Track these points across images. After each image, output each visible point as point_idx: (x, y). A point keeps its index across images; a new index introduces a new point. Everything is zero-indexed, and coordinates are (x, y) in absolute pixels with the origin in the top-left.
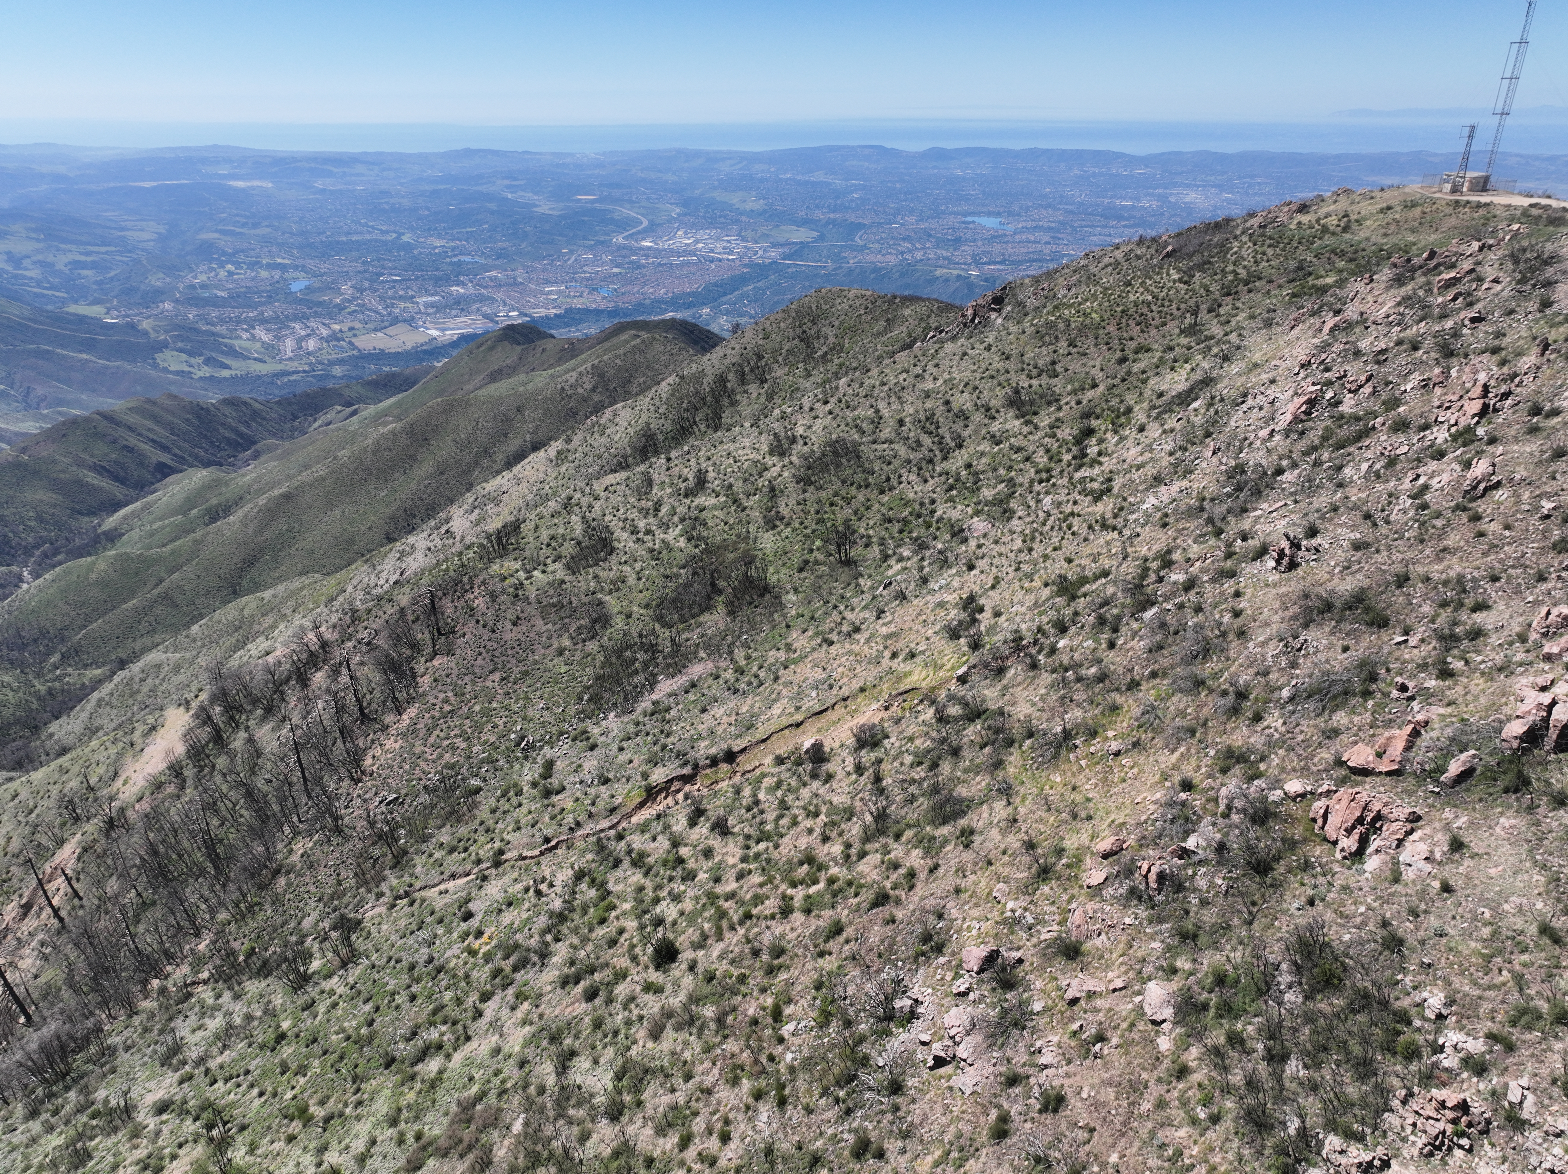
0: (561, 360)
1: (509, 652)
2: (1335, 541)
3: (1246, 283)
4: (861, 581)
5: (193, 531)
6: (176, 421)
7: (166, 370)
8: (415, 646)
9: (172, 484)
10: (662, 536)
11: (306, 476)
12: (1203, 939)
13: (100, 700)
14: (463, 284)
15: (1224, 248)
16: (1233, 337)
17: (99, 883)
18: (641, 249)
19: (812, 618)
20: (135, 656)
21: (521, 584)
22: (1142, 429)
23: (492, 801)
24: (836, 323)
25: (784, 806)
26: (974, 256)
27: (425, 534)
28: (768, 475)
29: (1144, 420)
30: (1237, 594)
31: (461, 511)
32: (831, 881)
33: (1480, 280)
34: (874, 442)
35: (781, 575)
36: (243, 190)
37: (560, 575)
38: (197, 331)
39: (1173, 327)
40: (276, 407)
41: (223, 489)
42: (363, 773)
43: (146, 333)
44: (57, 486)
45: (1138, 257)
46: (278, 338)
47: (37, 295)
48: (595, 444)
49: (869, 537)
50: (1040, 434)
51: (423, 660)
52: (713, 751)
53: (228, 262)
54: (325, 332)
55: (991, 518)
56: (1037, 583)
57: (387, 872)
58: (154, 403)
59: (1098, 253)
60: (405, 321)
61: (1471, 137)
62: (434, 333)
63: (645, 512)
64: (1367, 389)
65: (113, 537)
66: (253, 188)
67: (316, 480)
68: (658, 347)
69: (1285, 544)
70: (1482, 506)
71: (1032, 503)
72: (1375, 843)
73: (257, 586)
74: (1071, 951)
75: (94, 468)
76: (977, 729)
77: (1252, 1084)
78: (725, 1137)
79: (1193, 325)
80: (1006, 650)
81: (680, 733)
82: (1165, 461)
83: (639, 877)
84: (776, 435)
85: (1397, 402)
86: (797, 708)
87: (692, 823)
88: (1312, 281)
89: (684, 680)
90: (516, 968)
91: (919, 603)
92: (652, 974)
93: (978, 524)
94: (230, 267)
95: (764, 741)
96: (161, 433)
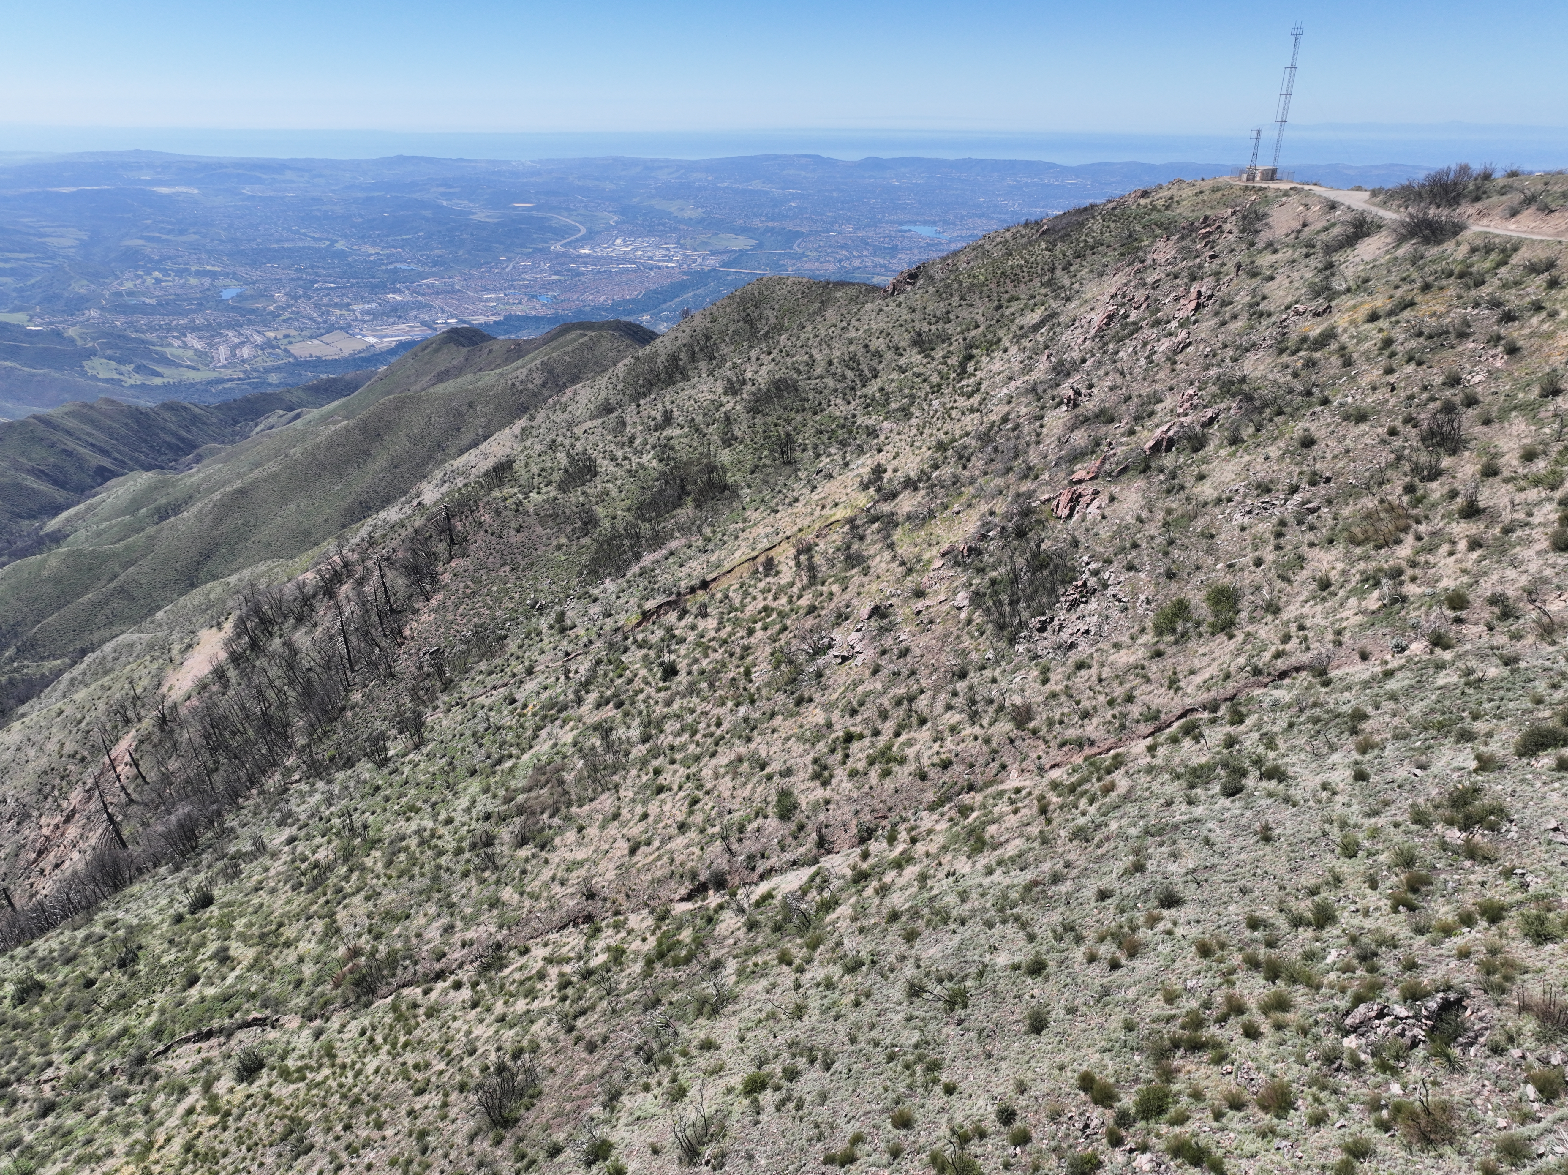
0: (507, 360)
1: (516, 551)
2: (1101, 389)
3: (1092, 248)
4: (800, 473)
5: (144, 529)
6: (114, 425)
7: (94, 378)
9: (114, 486)
10: (638, 460)
11: (257, 473)
12: (987, 568)
14: (399, 291)
15: (1081, 225)
16: (1076, 286)
17: (161, 763)
18: (580, 256)
19: (763, 500)
21: (520, 502)
22: (1006, 350)
23: (519, 642)
24: (777, 307)
25: (746, 594)
28: (723, 409)
29: (1008, 344)
30: (1042, 426)
31: (430, 486)
32: (780, 613)
33: (1222, 232)
34: (809, 378)
35: (737, 477)
36: (168, 196)
37: (552, 494)
38: (126, 338)
39: (1036, 282)
40: (216, 412)
41: (170, 490)
42: (405, 638)
43: (72, 341)
45: (1023, 236)
46: (211, 345)
49: (806, 444)
50: (935, 363)
51: (441, 563)
52: (692, 583)
53: (154, 269)
54: (259, 340)
55: (897, 421)
56: (924, 449)
57: (439, 694)
58: (92, 407)
59: (993, 235)
60: (341, 328)
61: (1258, 138)
62: (371, 340)
63: (621, 445)
64: (1144, 306)
65: (57, 538)
66: (179, 194)
67: (270, 475)
68: (605, 344)
69: (1071, 393)
70: (1179, 358)
71: (926, 407)
72: (1077, 508)
74: (920, 594)
75: (33, 472)
76: (876, 525)
77: (1001, 615)
78: (719, 724)
79: (1050, 280)
80: (899, 487)
81: (664, 579)
82: (1017, 367)
83: (644, 651)
84: (729, 380)
85: (1158, 310)
86: (753, 549)
87: (680, 618)
88: (1136, 244)
89: (664, 552)
90: (559, 712)
91: (843, 477)
92: (661, 684)
93: (886, 425)
94: (157, 274)
95: (729, 571)
96: (100, 437)
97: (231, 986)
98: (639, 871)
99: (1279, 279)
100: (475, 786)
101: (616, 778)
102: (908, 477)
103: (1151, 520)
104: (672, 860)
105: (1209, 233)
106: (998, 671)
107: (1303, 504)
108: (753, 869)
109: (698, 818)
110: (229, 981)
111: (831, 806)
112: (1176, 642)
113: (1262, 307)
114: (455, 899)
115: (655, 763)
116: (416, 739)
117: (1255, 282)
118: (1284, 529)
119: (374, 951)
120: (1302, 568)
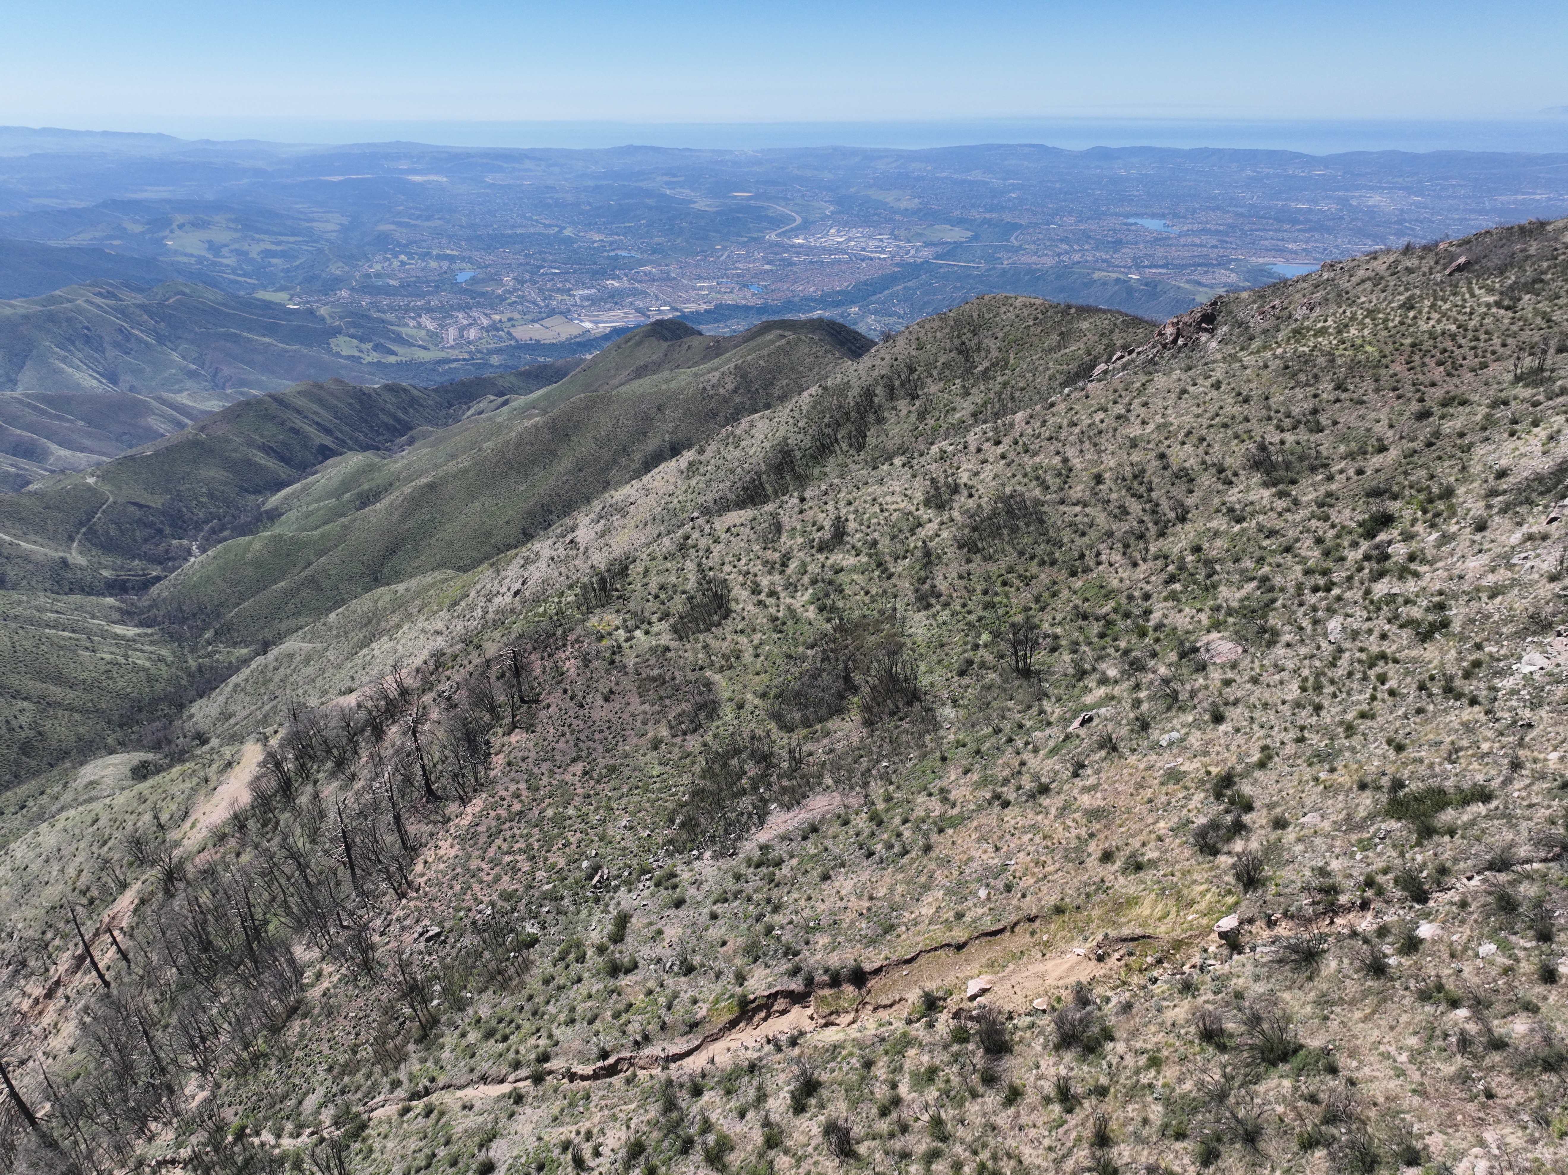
0: (706, 358)
1: (597, 736)
4: (1047, 705)
5: (344, 515)
6: (340, 405)
7: (338, 355)
8: (494, 712)
9: (332, 466)
10: (788, 600)
11: (451, 467)
13: (237, 685)
14: (618, 278)
18: (793, 246)
19: (978, 752)
20: (279, 638)
21: (619, 647)
22: (1480, 527)
23: (548, 965)
24: (1000, 335)
26: (1134, 259)
27: (550, 542)
28: (922, 533)
29: (1482, 512)
34: (1062, 502)
35: (936, 677)
36: (420, 184)
37: (666, 639)
38: (368, 318)
39: (1500, 372)
40: (433, 395)
41: (376, 475)
42: (409, 884)
43: (323, 319)
44: (229, 465)
46: (442, 326)
47: (231, 282)
48: (729, 457)
49: (1056, 637)
50: (1303, 513)
51: (500, 731)
53: (402, 253)
54: (485, 322)
55: (1241, 638)
56: (1343, 778)
57: (411, 1047)
58: (321, 387)
60: (561, 313)
62: (588, 325)
63: (770, 566)
65: (273, 516)
66: (430, 182)
67: (460, 471)
68: (803, 349)
71: (1306, 623)
73: (397, 576)
75: (263, 448)
81: (791, 911)
84: (934, 480)
89: (801, 817)
91: (1138, 762)
93: (1221, 644)
94: (403, 257)
95: (909, 961)
96: (325, 416)
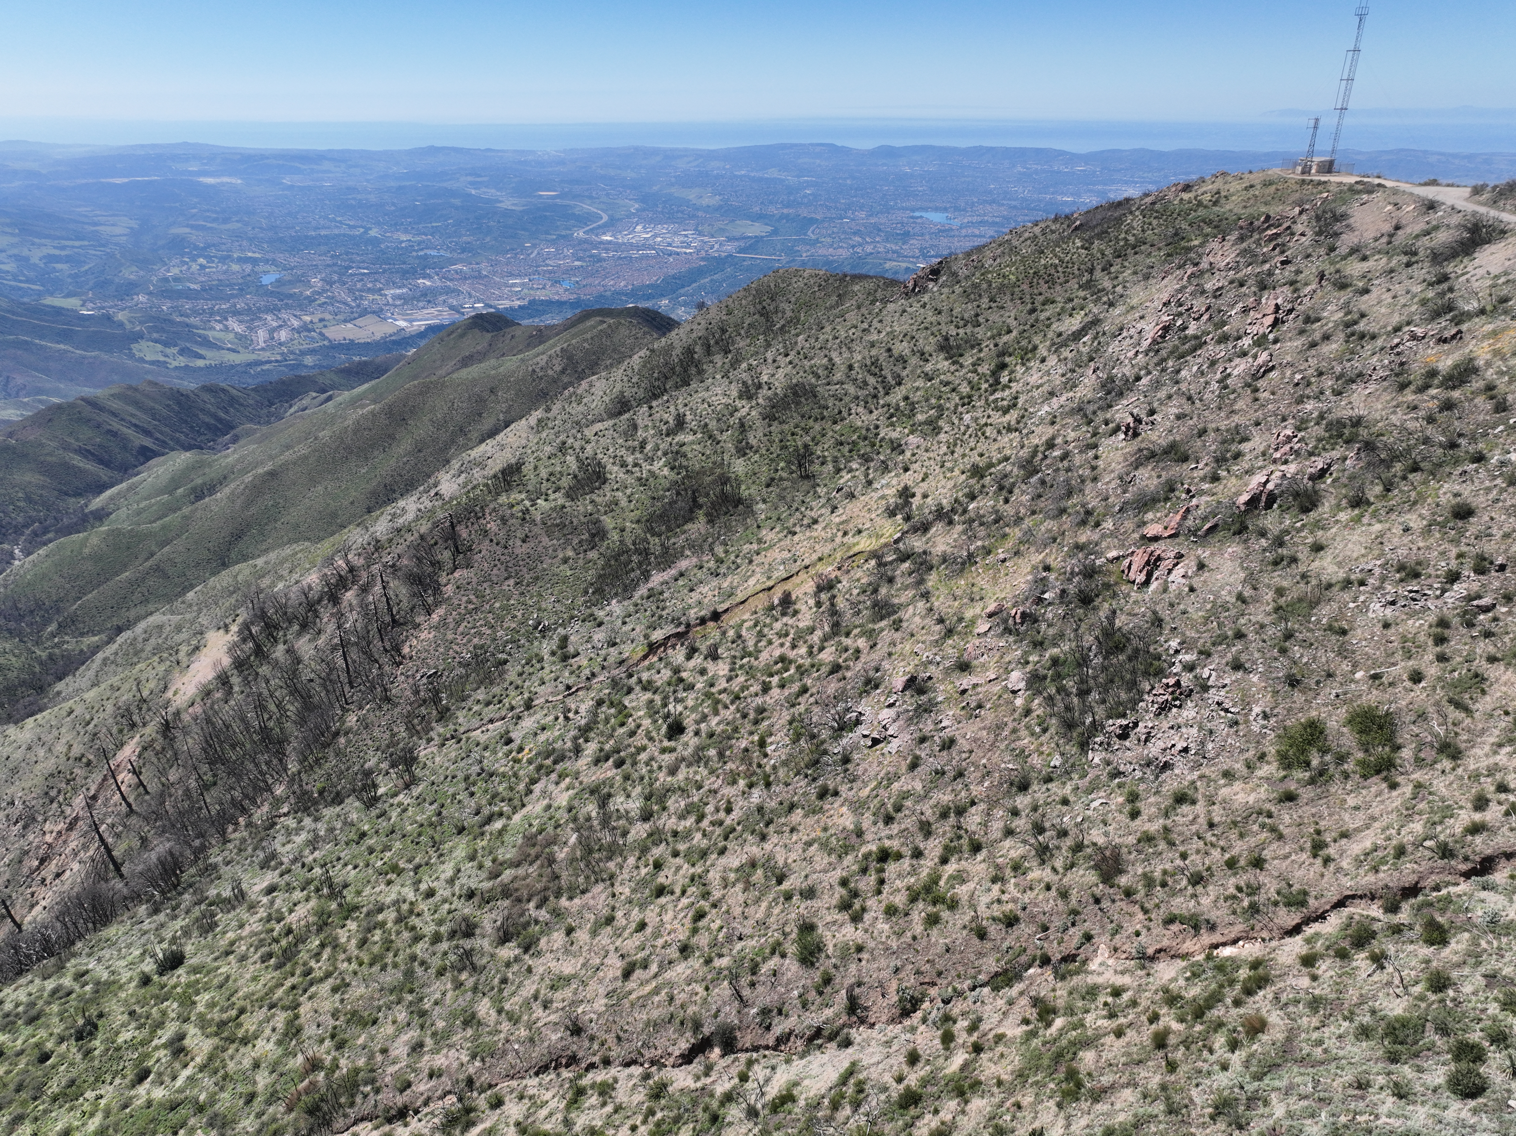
0: (529, 346)
1: (521, 563)
2: (1165, 417)
3: (1134, 247)
4: (819, 490)
5: (181, 508)
6: (157, 406)
7: (142, 360)
8: (437, 565)
9: (155, 466)
10: (648, 467)
11: (288, 455)
12: (1047, 642)
13: (105, 660)
14: (428, 277)
15: (1119, 221)
16: (1119, 289)
17: (163, 772)
18: (602, 243)
19: (779, 519)
21: (527, 510)
22: (1043, 360)
23: (519, 668)
24: (793, 299)
25: (761, 635)
26: (921, 250)
27: (414, 498)
28: (738, 415)
29: (1045, 354)
30: (1096, 457)
31: (449, 476)
32: (799, 667)
33: (1293, 234)
34: (828, 384)
35: (752, 490)
36: (213, 186)
37: (560, 502)
38: (172, 322)
39: (1073, 284)
40: (253, 394)
41: (207, 470)
42: (404, 657)
43: (121, 325)
44: (45, 469)
45: (1053, 232)
46: (251, 329)
47: (13, 288)
48: (573, 412)
49: (825, 457)
50: (964, 371)
51: (445, 573)
52: (703, 613)
53: (199, 256)
54: (296, 323)
55: (924, 436)
56: (957, 472)
57: (434, 724)
58: (136, 390)
59: (1020, 229)
60: (374, 312)
61: (1316, 127)
62: (402, 324)
63: (632, 450)
64: (1205, 317)
65: (100, 516)
66: (223, 184)
67: (299, 458)
68: (624, 331)
69: (1130, 420)
70: (1261, 384)
71: (956, 421)
72: (1156, 574)
73: (248, 556)
74: (964, 667)
75: (80, 451)
76: (906, 565)
77: (1068, 709)
78: (729, 810)
79: (1089, 281)
80: (931, 517)
81: (673, 606)
82: (1058, 381)
83: (649, 695)
84: (744, 383)
85: (1224, 323)
86: (769, 578)
87: (689, 657)
88: (1183, 244)
89: (673, 572)
90: (555, 762)
91: (865, 498)
92: (666, 743)
93: (913, 440)
94: (201, 260)
95: (743, 602)
96: (143, 418)
97: (181, 1091)
98: (632, 1005)
99: (1375, 292)
100: (460, 848)
101: (611, 865)
102: (940, 508)
103: (1256, 600)
104: (671, 999)
105: (1277, 235)
106: (1069, 788)
107: (1469, 598)
108: (768, 1028)
109: (703, 940)
110: (179, 1082)
111: (865, 956)
112: (1312, 781)
113: (1361, 326)
114: (427, 1005)
115: (657, 852)
116: (407, 777)
117: (1345, 296)
118: (1447, 632)
119: (336, 1066)
120: (1484, 692)
